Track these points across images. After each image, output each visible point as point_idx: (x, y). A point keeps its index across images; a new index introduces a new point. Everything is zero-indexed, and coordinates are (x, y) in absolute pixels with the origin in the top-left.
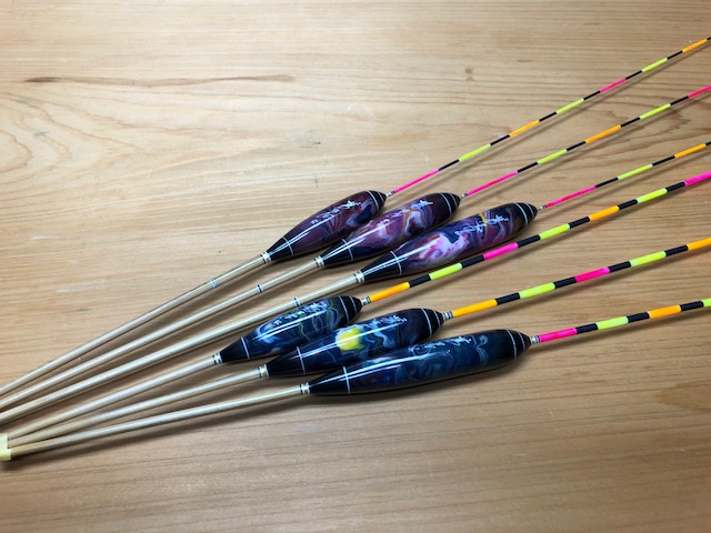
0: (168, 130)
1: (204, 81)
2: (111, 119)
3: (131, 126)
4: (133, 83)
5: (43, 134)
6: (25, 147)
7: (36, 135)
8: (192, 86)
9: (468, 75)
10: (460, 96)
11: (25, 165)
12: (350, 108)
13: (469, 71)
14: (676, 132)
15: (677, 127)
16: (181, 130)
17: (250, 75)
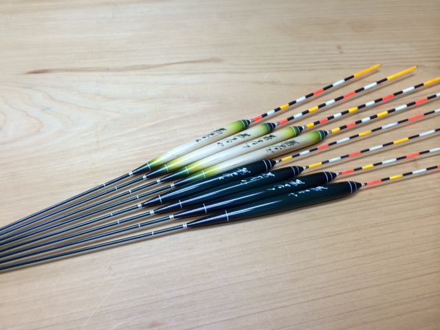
0: (141, 100)
1: (160, 66)
2: (97, 94)
3: (114, 99)
4: (108, 70)
5: (48, 108)
6: (36, 119)
7: (43, 110)
8: (152, 69)
9: (340, 50)
10: (339, 63)
11: (39, 131)
13: (339, 47)
17: (191, 59)
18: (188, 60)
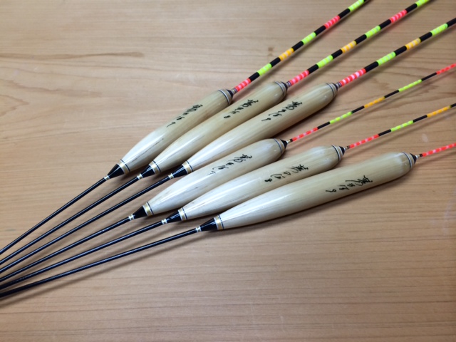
0: (47, 91)
1: (81, 56)
2: (11, 82)
4: (33, 57)
8: (72, 60)
9: (270, 52)
12: (178, 76)
13: (271, 49)
14: (425, 96)
15: (427, 91)
16: (57, 91)
17: (114, 52)
18: (110, 52)
